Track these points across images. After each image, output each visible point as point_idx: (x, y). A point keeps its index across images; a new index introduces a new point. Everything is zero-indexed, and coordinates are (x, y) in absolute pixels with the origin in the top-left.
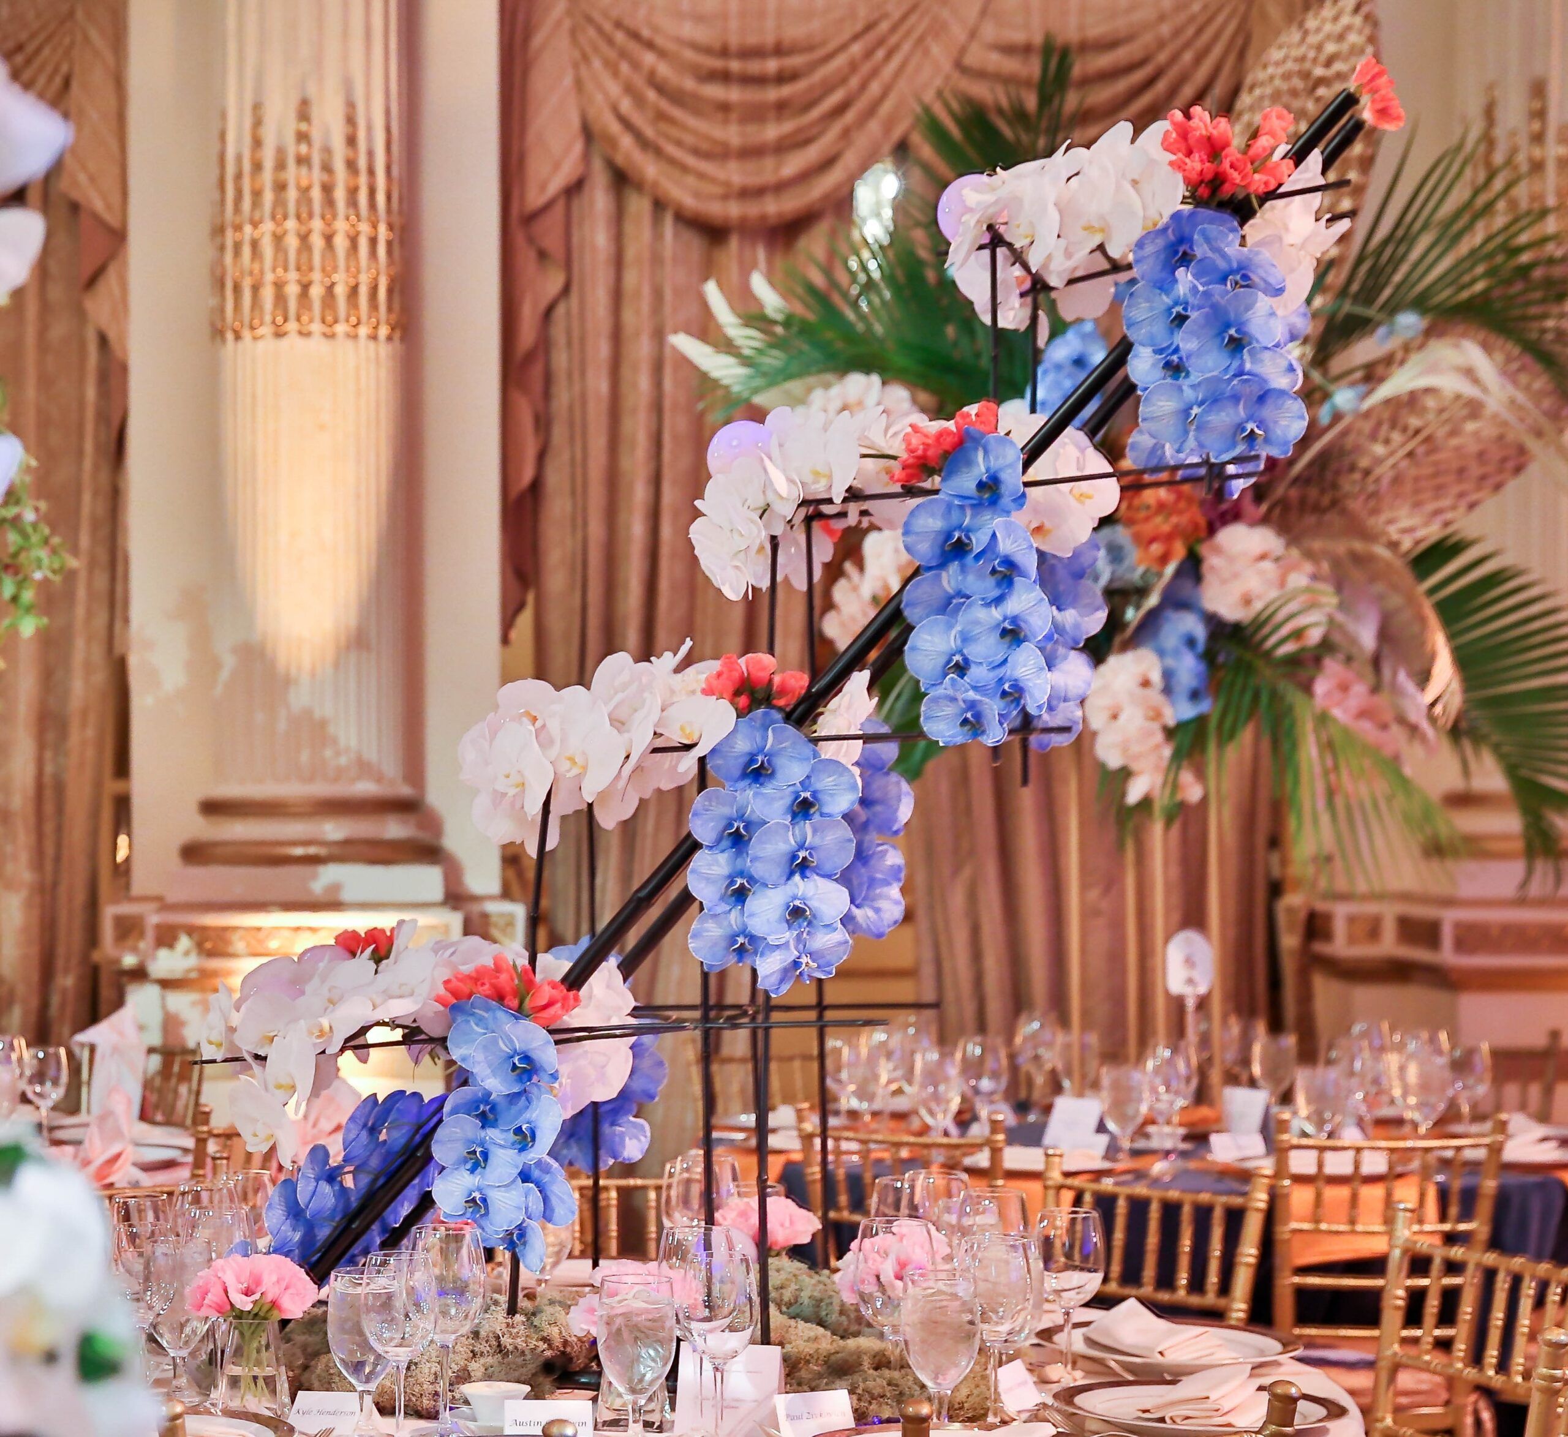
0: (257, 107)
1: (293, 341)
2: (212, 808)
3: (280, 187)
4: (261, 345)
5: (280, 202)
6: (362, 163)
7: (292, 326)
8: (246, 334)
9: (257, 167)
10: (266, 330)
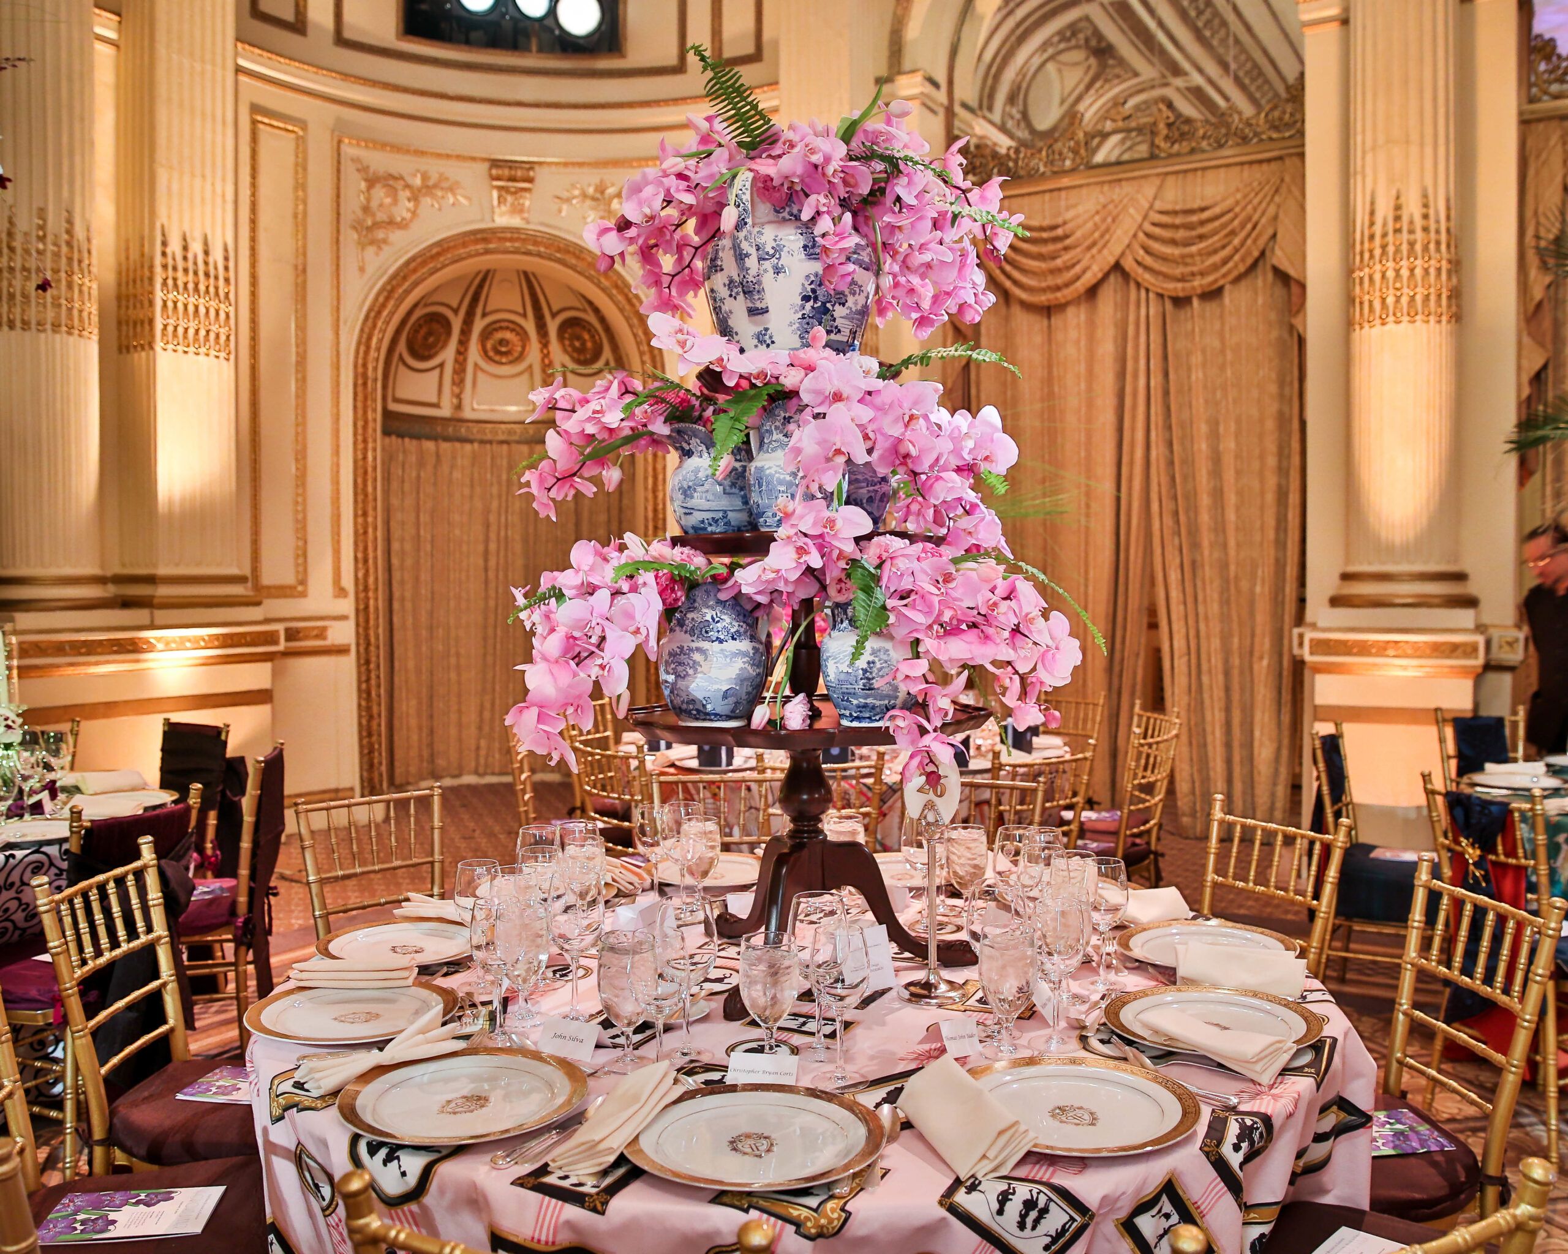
0: (1372, 203)
1: (1391, 326)
2: (1346, 577)
3: (1384, 247)
4: (1374, 330)
5: (1384, 252)
6: (1433, 227)
7: (1391, 318)
8: (1366, 325)
9: (1372, 237)
10: (1378, 321)
